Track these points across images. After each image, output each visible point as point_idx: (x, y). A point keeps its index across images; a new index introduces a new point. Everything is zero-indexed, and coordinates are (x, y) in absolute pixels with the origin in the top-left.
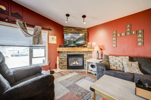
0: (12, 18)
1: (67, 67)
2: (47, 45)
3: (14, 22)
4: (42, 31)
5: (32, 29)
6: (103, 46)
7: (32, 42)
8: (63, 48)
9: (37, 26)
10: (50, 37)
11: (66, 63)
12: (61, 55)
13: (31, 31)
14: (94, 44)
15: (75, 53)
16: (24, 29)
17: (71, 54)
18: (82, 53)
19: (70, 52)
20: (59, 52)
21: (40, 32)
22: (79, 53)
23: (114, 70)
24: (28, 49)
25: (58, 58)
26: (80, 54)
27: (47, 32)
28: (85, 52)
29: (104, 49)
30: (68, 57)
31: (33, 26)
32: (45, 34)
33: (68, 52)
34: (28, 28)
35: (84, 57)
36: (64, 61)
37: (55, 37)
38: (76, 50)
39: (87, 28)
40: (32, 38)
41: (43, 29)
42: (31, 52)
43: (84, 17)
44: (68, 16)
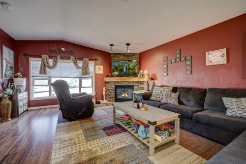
0: (67, 55)
1: (114, 99)
2: (93, 75)
3: (69, 58)
4: (90, 62)
5: (81, 62)
6: (155, 75)
7: (81, 74)
8: (109, 78)
9: (84, 59)
10: (97, 67)
11: (113, 95)
12: (108, 85)
14: (146, 72)
15: (124, 84)
16: (75, 63)
17: (118, 84)
18: (131, 84)
19: (118, 82)
20: (106, 82)
21: (88, 64)
22: (128, 84)
24: (78, 80)
25: (104, 88)
26: (130, 84)
27: (93, 62)
28: (135, 82)
29: (156, 79)
30: (115, 88)
31: (82, 59)
32: (91, 65)
33: (115, 82)
34: (78, 61)
35: (135, 88)
36: (112, 92)
37: (102, 67)
38: (124, 81)
39: (138, 53)
40: (81, 70)
41: (90, 60)
42: (80, 82)
43: (128, 44)
44: (112, 45)
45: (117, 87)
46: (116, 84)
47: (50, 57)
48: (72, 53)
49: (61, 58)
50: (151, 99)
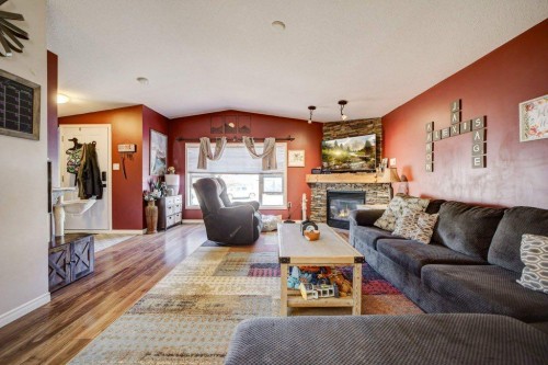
0: (238, 135)
1: (325, 219)
2: (285, 170)
3: (240, 140)
4: (277, 144)
5: (262, 144)
7: (261, 167)
9: (267, 139)
10: (292, 153)
11: (323, 211)
12: (315, 190)
13: (259, 148)
14: (394, 161)
15: (344, 189)
16: (250, 148)
17: (334, 189)
18: (360, 190)
19: (333, 185)
20: (310, 185)
21: (273, 148)
22: (353, 190)
23: (380, 229)
24: (257, 177)
25: (304, 196)
26: (357, 190)
27: (285, 144)
28: (370, 185)
29: (412, 179)
30: (328, 197)
31: (262, 140)
32: (281, 148)
33: (328, 185)
34: (256, 145)
35: (367, 199)
36: (320, 205)
37: (302, 153)
38: (346, 181)
39: (381, 114)
40: (261, 160)
41: (277, 140)
42: (261, 182)
43: (343, 103)
44: (312, 108)
45: (331, 196)
46: (329, 188)
47: (212, 141)
48: (245, 130)
49: (229, 141)
50: (376, 224)
